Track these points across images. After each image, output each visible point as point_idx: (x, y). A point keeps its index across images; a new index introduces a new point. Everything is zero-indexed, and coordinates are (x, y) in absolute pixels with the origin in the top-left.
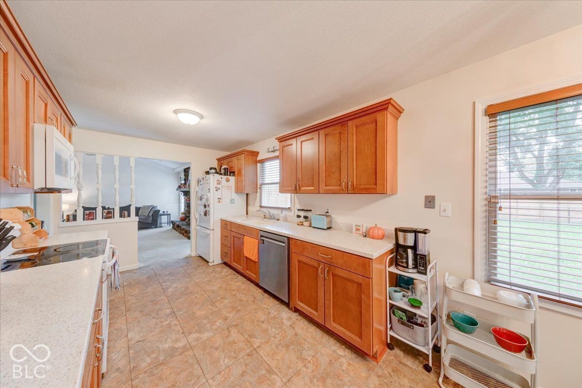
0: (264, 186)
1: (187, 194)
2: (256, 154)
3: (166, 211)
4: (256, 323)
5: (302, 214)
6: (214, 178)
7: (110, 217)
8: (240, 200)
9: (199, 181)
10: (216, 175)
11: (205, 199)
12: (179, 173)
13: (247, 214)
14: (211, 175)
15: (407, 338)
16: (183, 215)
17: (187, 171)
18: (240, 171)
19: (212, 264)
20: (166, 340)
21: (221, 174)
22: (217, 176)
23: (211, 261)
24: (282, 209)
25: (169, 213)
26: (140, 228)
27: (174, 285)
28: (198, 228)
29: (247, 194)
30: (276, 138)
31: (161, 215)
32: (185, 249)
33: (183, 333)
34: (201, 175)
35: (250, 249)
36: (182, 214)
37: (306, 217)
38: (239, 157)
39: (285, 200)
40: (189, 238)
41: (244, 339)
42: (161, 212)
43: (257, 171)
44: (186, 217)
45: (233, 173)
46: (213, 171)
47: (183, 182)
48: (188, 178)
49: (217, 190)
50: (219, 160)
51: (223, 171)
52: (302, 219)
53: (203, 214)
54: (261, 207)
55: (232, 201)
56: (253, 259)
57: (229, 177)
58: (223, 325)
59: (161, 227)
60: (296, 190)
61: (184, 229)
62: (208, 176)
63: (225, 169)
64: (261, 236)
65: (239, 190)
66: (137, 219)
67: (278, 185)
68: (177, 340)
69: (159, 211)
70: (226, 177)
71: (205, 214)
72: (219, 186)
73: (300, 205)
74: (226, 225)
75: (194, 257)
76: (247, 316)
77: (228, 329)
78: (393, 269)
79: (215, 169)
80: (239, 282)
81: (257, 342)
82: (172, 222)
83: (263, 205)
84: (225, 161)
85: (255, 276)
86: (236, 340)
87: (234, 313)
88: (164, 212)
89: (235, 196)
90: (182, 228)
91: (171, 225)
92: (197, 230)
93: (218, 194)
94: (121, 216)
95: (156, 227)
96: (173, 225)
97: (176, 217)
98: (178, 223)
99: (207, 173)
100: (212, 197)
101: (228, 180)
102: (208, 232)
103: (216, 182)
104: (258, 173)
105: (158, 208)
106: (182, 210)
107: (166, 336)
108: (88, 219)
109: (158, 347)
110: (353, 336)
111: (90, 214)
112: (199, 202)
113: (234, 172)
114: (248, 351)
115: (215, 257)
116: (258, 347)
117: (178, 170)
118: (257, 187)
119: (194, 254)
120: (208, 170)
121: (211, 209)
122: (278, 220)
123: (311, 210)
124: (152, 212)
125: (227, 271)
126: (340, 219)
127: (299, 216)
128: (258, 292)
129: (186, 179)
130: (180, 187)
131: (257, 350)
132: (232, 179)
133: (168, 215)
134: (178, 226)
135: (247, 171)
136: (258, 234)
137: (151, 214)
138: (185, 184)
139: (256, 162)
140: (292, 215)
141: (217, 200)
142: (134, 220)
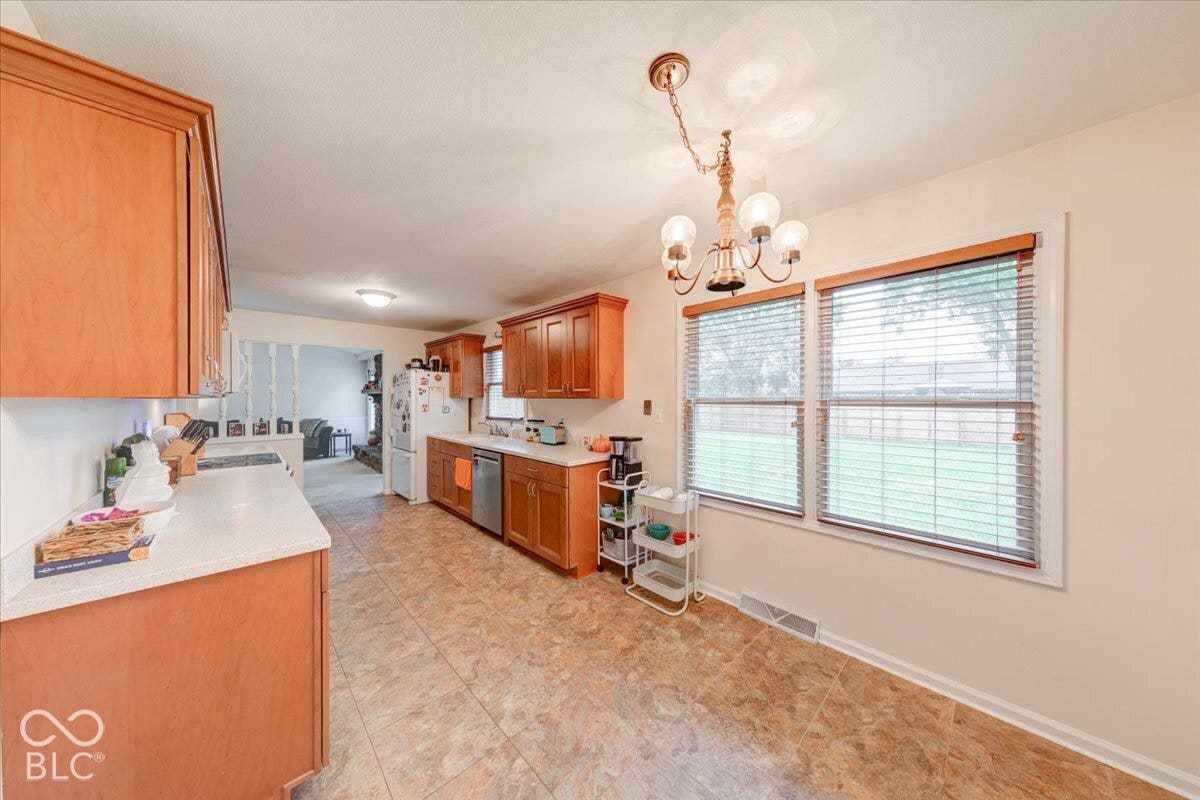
0: (493, 387)
1: (378, 398)
2: (482, 339)
3: (342, 429)
5: (532, 426)
6: (416, 376)
7: (264, 433)
8: (458, 409)
9: (395, 380)
10: (422, 370)
11: (404, 406)
12: (365, 362)
13: (470, 429)
14: (413, 371)
15: (612, 554)
16: (373, 436)
17: (378, 359)
18: (457, 364)
19: (414, 503)
21: (429, 369)
22: (423, 373)
23: (412, 498)
24: (511, 420)
25: (348, 432)
26: (307, 457)
27: (357, 525)
28: (395, 450)
29: (470, 400)
30: (499, 323)
31: (335, 436)
32: (375, 485)
34: (399, 369)
35: (464, 474)
36: (371, 433)
37: (536, 430)
38: (455, 343)
39: (516, 407)
40: (381, 472)
42: (335, 431)
43: (482, 364)
44: (376, 440)
45: (446, 367)
46: (418, 364)
47: (373, 379)
48: (381, 372)
49: (421, 394)
50: (429, 346)
51: (431, 365)
52: (532, 433)
53: (401, 429)
54: (488, 418)
55: (446, 410)
56: (465, 487)
57: (440, 373)
59: (335, 456)
60: (520, 394)
61: (373, 457)
62: (407, 372)
63: (434, 361)
64: (476, 455)
65: (455, 393)
66: (302, 436)
67: (501, 387)
69: (331, 429)
70: (435, 373)
71: (404, 430)
72: (423, 387)
73: (534, 414)
74: (433, 443)
75: (388, 496)
78: (606, 484)
79: (420, 361)
80: (451, 521)
82: (354, 447)
83: (492, 415)
84: (437, 348)
85: (468, 510)
88: (339, 431)
89: (450, 402)
90: (369, 456)
91: (353, 453)
92: (392, 454)
93: (424, 399)
94: (279, 431)
95: (326, 457)
96: (355, 452)
97: (361, 438)
98: (364, 449)
99: (409, 366)
100: (415, 404)
101: (438, 379)
102: (408, 455)
103: (419, 381)
104: (484, 366)
105: (329, 424)
106: (372, 427)
108: (235, 435)
110: (551, 553)
111: (235, 428)
112: (396, 411)
113: (448, 366)
115: (418, 492)
117: (365, 358)
118: (482, 389)
119: (388, 492)
120: (409, 362)
121: (413, 422)
122: (507, 436)
123: (542, 421)
124: (319, 429)
125: (435, 510)
126: (575, 432)
127: (528, 429)
128: (471, 531)
129: (378, 375)
130: (367, 387)
132: (446, 376)
133: (346, 436)
134: (365, 454)
135: (467, 364)
136: (471, 452)
137: (317, 434)
138: (376, 382)
139: (482, 351)
140: (522, 427)
141: (421, 408)
142: (298, 437)
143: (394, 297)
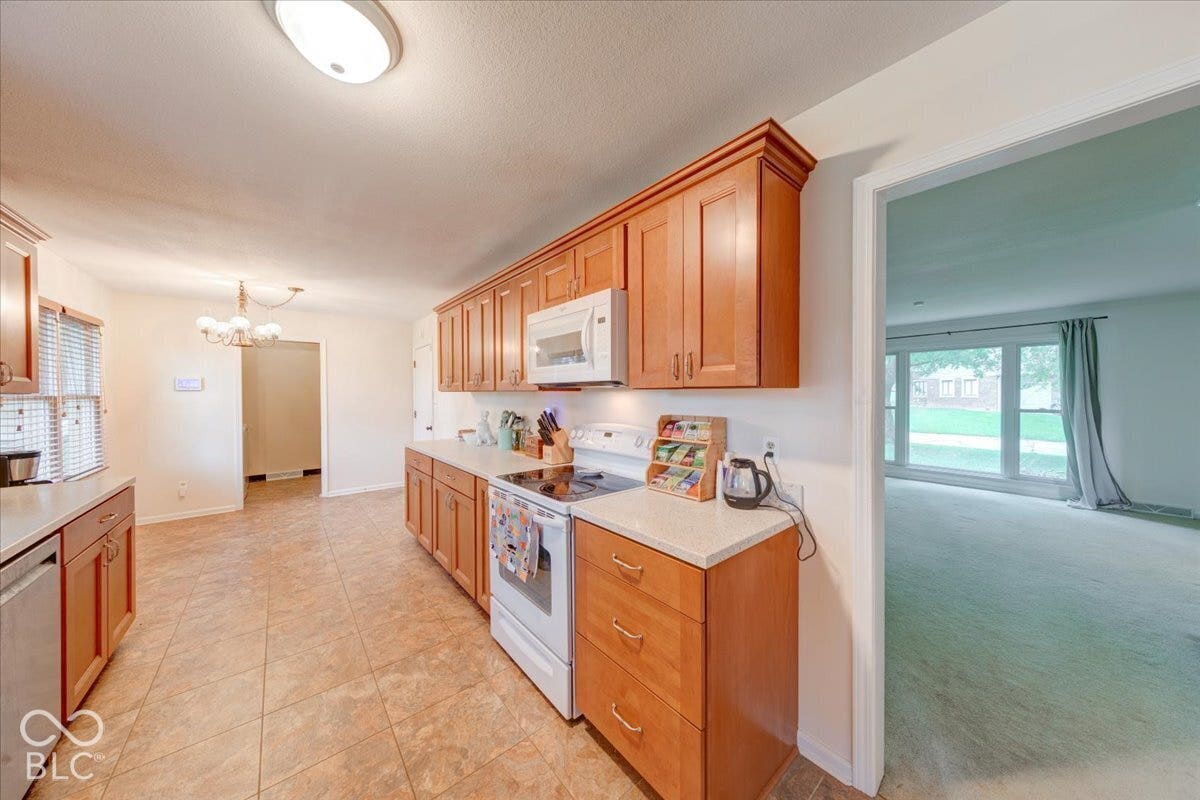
20: (418, 688)
33: (384, 701)
68: (397, 686)
107: (420, 694)
109: (431, 675)
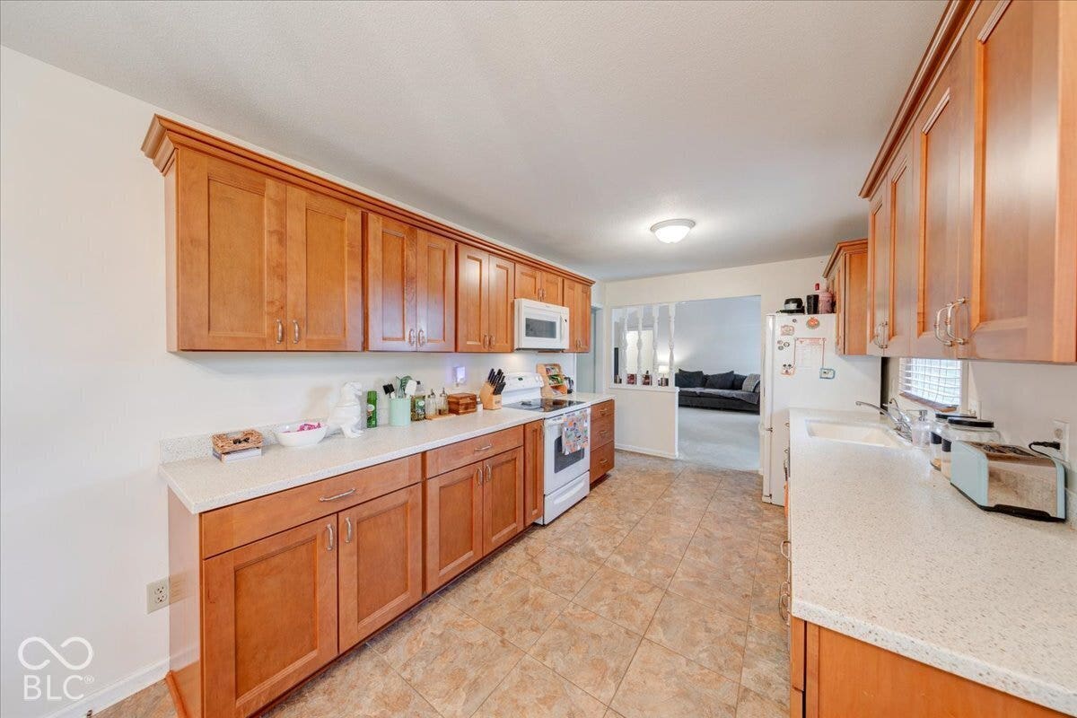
4: (696, 620)
6: (773, 323)
8: (858, 372)
19: (767, 500)
21: (803, 311)
23: (765, 493)
41: (651, 614)
46: (792, 306)
49: (781, 348)
50: (827, 277)
55: (826, 374)
57: (816, 316)
58: (658, 578)
70: (807, 317)
72: (786, 338)
76: (700, 602)
77: (655, 587)
81: (658, 634)
86: (641, 606)
87: (692, 580)
89: (837, 362)
93: (785, 357)
101: (813, 325)
103: (779, 330)
114: (634, 628)
115: (773, 486)
116: (650, 641)
121: (767, 387)
122: (911, 441)
131: (643, 642)
132: (827, 320)
142: (673, 391)
143: (692, 224)
